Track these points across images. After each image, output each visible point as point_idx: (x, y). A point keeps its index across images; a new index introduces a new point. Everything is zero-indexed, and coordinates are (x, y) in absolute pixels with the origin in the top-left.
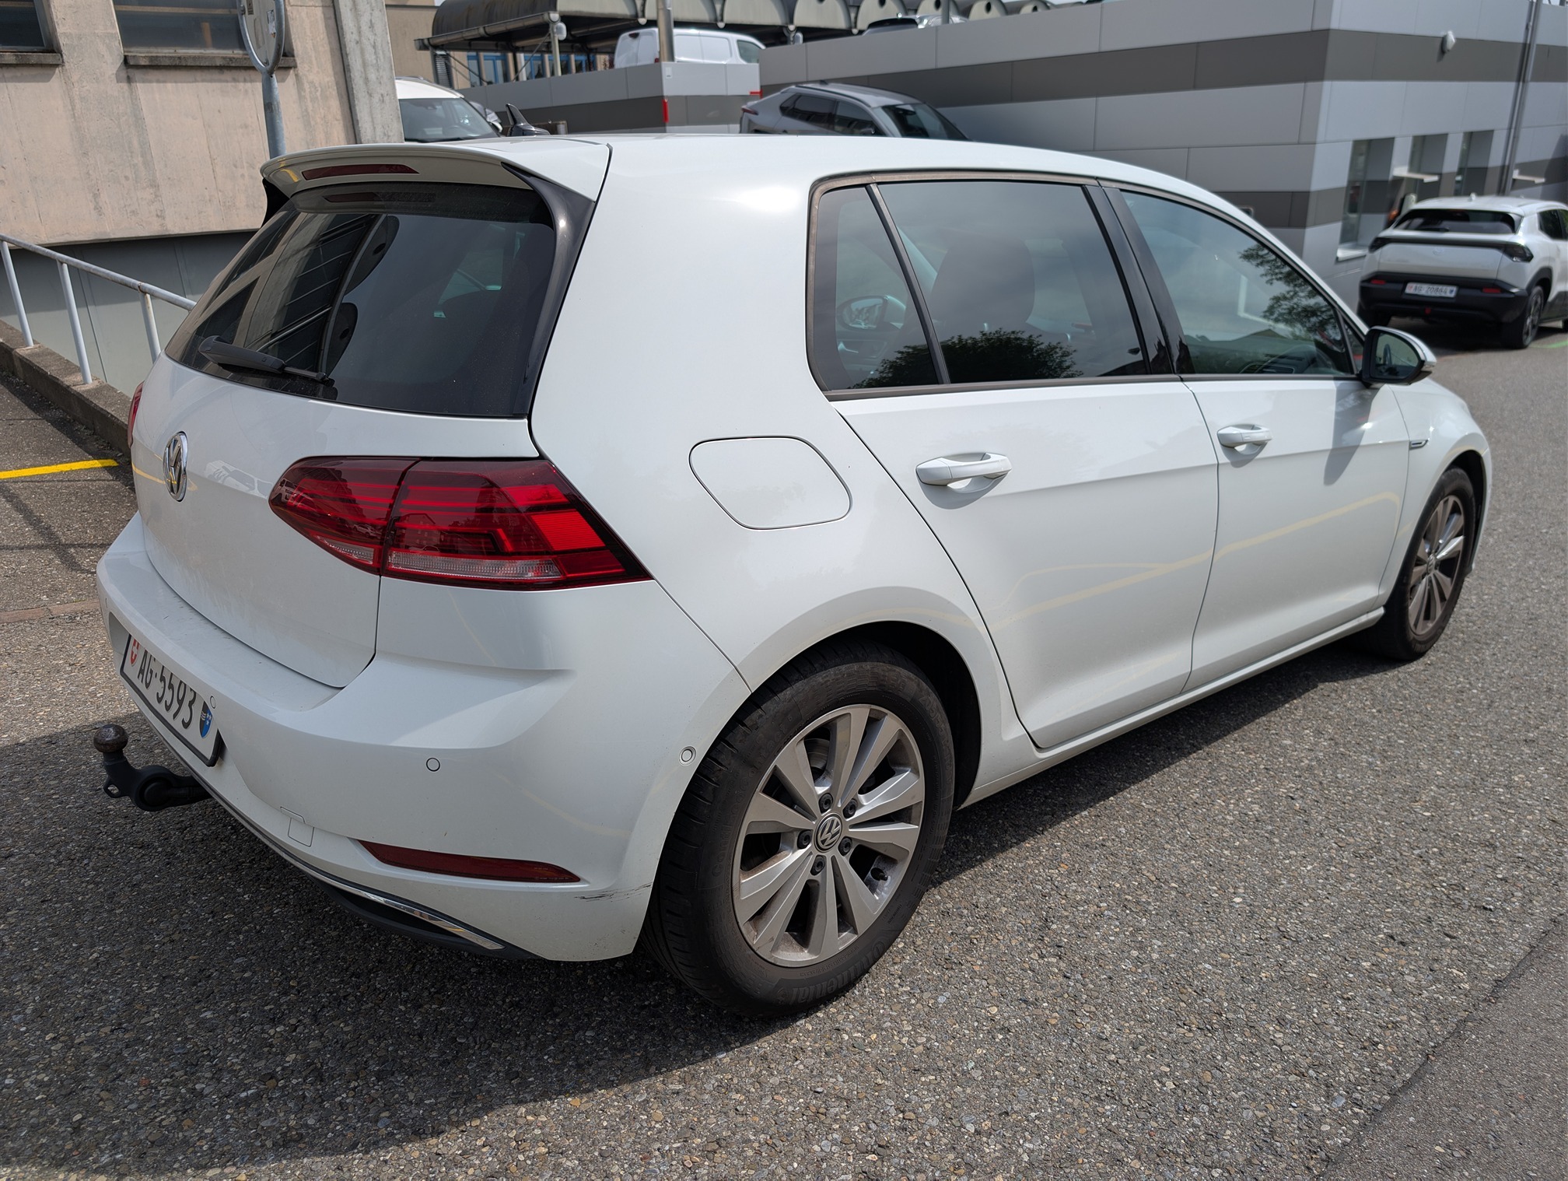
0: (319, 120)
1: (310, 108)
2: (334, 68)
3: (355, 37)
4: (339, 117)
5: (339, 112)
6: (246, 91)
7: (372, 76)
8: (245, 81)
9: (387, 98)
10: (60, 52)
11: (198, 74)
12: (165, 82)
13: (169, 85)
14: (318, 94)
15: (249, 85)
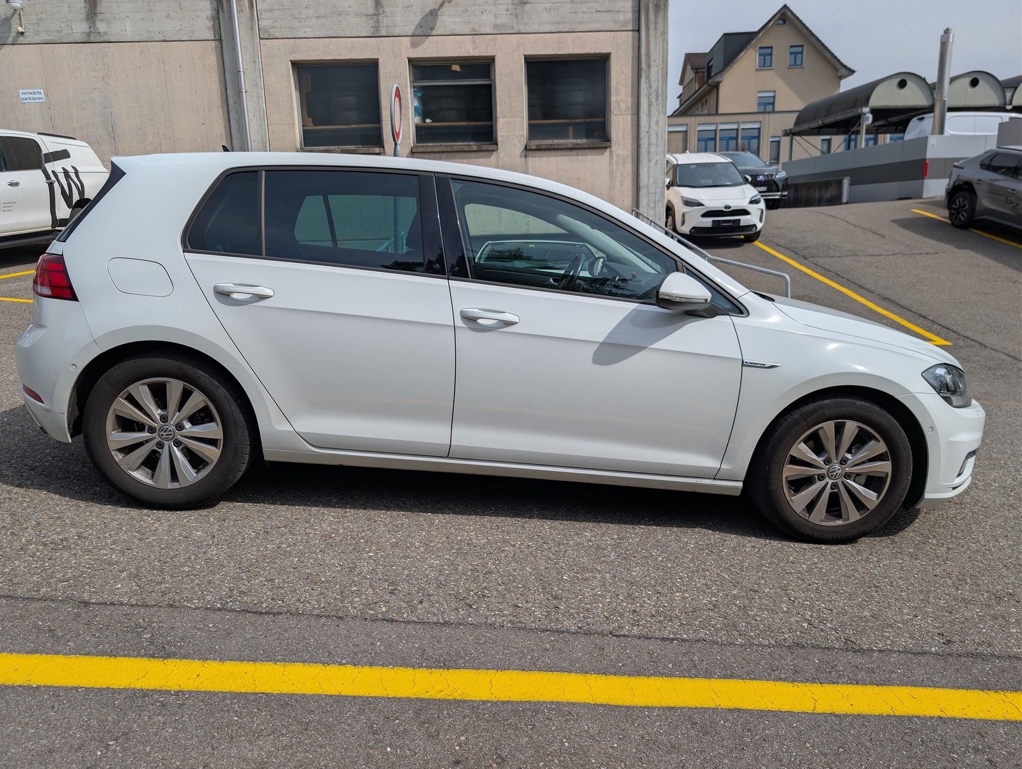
0: (618, 175)
1: (615, 169)
2: (632, 146)
3: (647, 129)
4: (630, 172)
5: (631, 171)
6: (582, 160)
7: (653, 150)
8: (582, 155)
9: (659, 163)
10: (496, 144)
11: (559, 152)
12: (542, 157)
13: (544, 159)
14: (621, 161)
15: (584, 157)
